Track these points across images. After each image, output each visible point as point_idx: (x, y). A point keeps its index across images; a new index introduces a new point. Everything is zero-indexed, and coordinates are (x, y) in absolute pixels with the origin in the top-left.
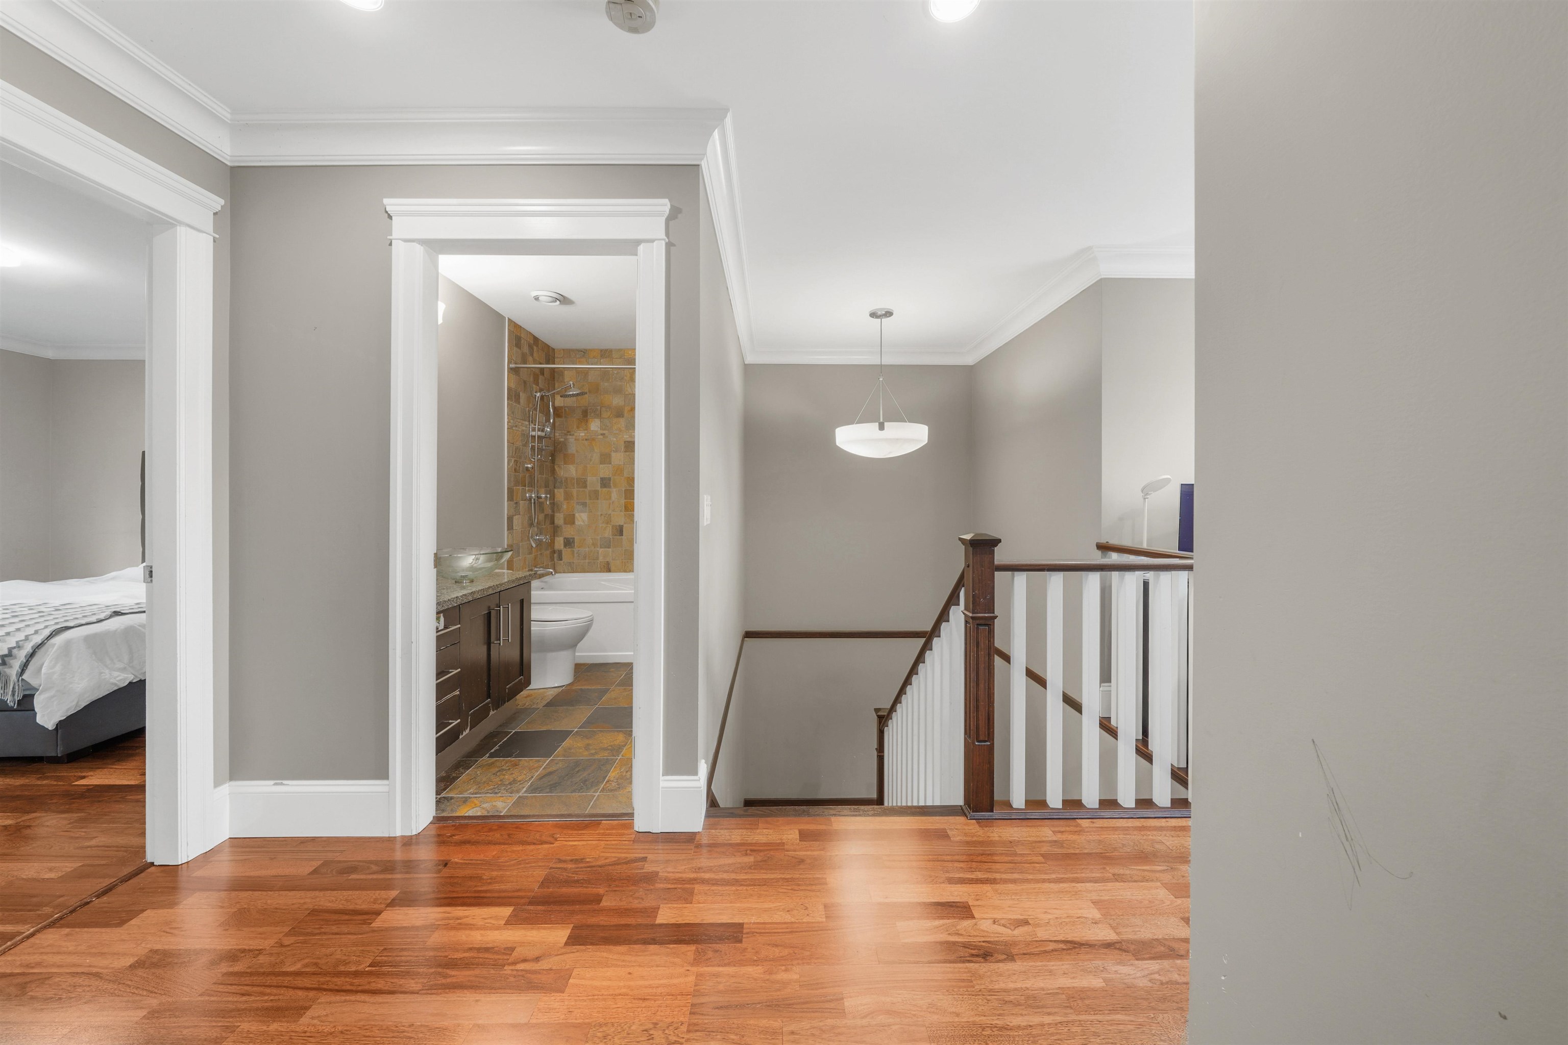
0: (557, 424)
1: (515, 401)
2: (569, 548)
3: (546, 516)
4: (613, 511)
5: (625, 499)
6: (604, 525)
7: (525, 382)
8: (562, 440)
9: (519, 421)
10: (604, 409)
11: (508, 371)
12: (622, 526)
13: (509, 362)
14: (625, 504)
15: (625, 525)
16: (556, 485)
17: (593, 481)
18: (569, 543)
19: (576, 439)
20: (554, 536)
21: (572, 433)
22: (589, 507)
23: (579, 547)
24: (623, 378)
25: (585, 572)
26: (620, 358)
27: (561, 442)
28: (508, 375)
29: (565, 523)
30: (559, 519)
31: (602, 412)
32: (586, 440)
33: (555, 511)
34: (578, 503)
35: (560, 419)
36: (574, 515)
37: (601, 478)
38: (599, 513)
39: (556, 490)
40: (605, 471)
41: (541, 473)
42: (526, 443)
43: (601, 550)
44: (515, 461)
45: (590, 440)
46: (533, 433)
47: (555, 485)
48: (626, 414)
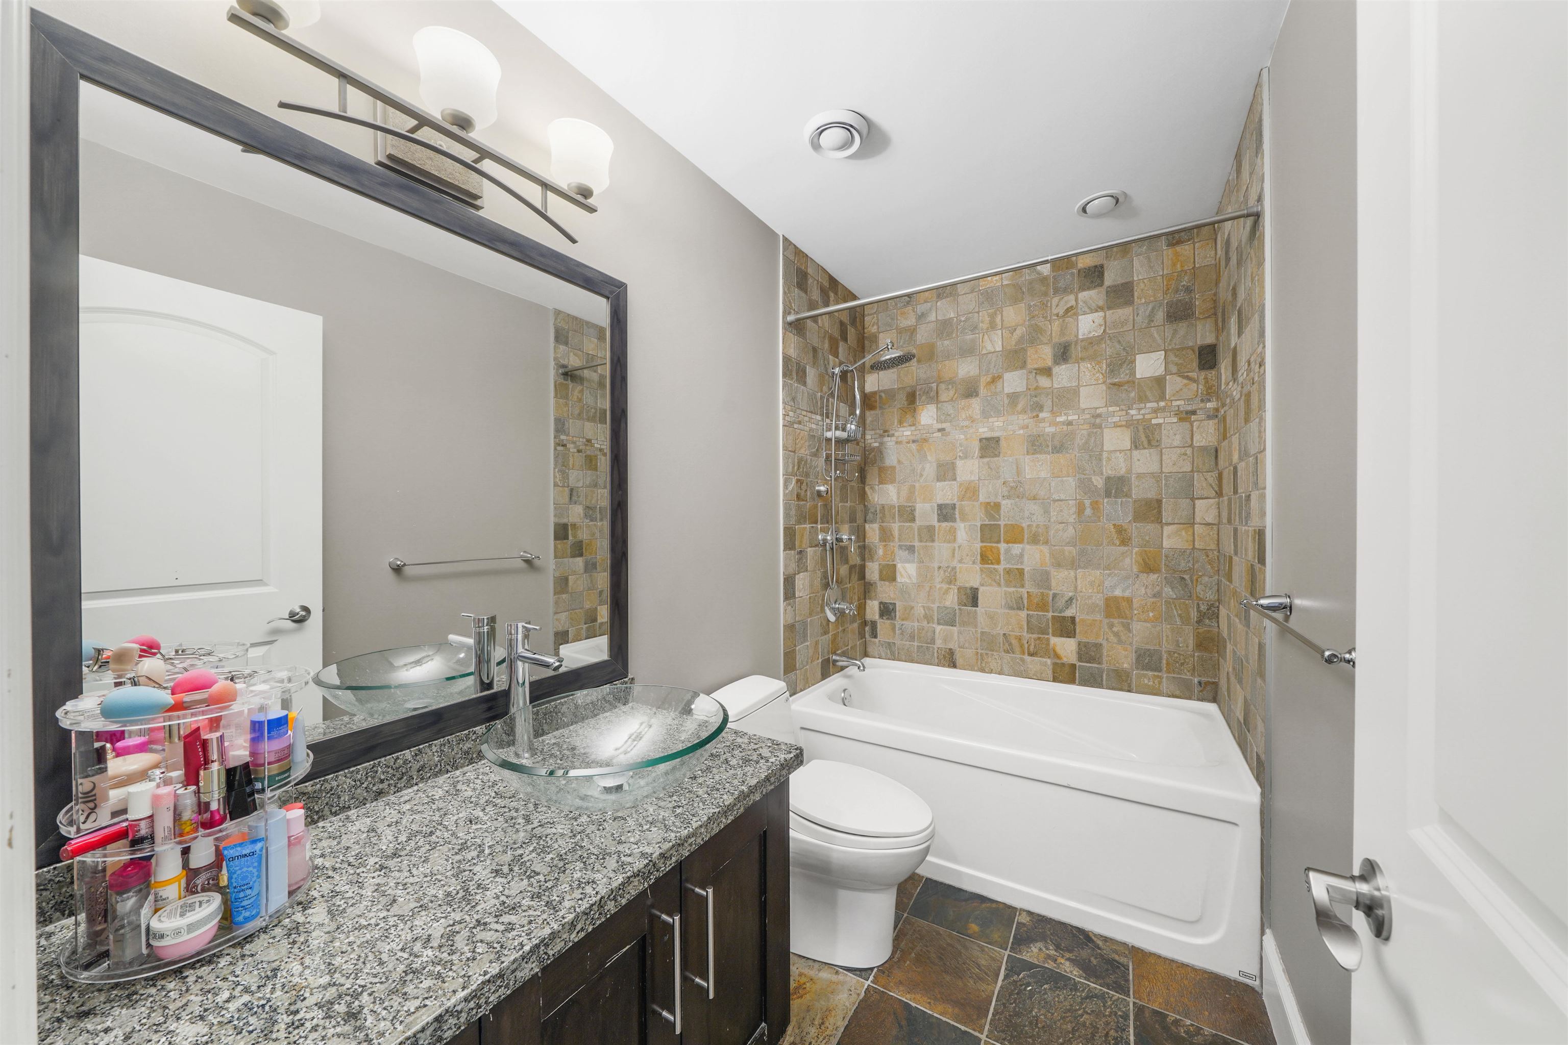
0: (869, 420)
1: (797, 380)
2: (888, 619)
3: (852, 568)
4: (960, 561)
5: (982, 541)
6: (945, 586)
7: (815, 350)
8: (876, 445)
9: (804, 413)
10: (943, 386)
11: (784, 328)
12: (977, 589)
13: (786, 313)
14: (981, 549)
15: (981, 589)
16: (868, 518)
17: (926, 511)
18: (887, 611)
19: (897, 443)
20: (865, 598)
21: (891, 432)
22: (919, 554)
23: (903, 620)
24: (976, 328)
25: (912, 661)
26: (972, 292)
27: (874, 448)
28: (784, 334)
29: (881, 579)
30: (873, 571)
31: (940, 392)
32: (914, 441)
33: (867, 559)
34: (900, 547)
35: (872, 412)
36: (895, 566)
37: (938, 505)
38: (936, 565)
39: (867, 526)
40: (946, 493)
41: (844, 499)
42: (817, 450)
43: (939, 628)
44: (798, 481)
45: (921, 442)
46: (829, 434)
47: (865, 517)
48: (982, 391)
